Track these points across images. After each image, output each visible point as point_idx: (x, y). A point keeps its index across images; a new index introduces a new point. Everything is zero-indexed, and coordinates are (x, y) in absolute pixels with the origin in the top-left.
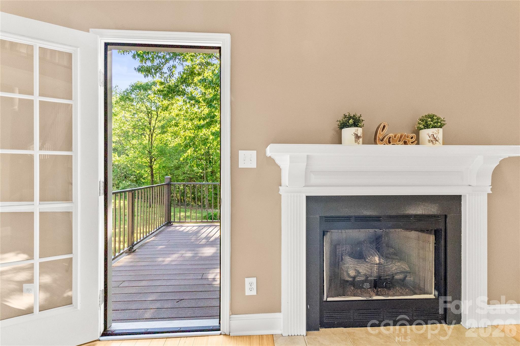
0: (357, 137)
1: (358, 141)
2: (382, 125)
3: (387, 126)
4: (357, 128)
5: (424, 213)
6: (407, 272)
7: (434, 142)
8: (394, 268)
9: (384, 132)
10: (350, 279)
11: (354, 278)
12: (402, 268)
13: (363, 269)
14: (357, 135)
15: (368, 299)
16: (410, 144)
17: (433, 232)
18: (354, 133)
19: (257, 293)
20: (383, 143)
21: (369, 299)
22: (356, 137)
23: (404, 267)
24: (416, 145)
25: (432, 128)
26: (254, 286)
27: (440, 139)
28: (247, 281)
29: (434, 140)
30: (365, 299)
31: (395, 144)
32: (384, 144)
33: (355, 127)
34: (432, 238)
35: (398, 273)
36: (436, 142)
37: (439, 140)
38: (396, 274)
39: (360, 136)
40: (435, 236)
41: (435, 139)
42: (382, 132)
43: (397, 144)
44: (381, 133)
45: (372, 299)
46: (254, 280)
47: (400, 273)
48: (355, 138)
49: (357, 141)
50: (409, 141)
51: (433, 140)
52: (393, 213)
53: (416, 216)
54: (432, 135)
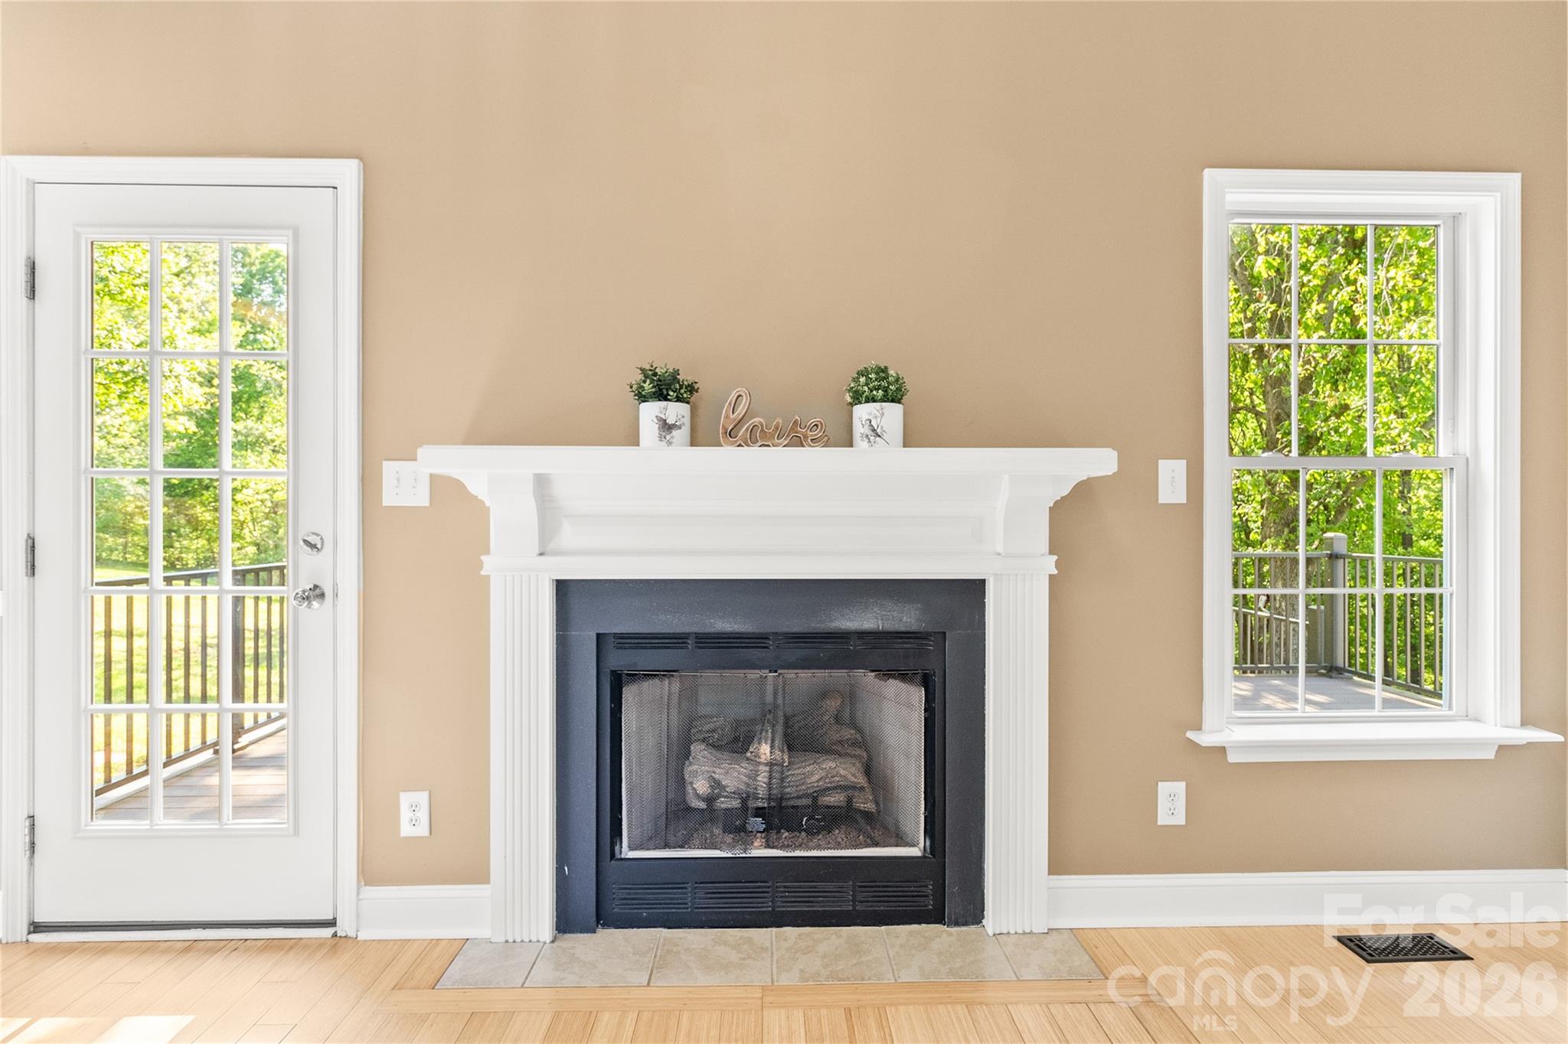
0: (666, 427)
1: (668, 437)
2: (733, 396)
3: (747, 399)
4: (666, 403)
5: (883, 626)
6: (854, 788)
7: (872, 438)
8: (817, 777)
9: (739, 414)
10: (702, 805)
11: (710, 800)
12: (838, 774)
13: (733, 776)
14: (665, 420)
15: (738, 856)
16: (810, 446)
17: (919, 678)
18: (656, 417)
19: (431, 834)
20: (736, 442)
21: (741, 855)
22: (663, 427)
23: (842, 772)
24: (823, 447)
25: (867, 402)
26: (423, 815)
27: (886, 433)
28: (406, 799)
29: (873, 434)
30: (730, 855)
31: (768, 446)
32: (740, 445)
33: (660, 400)
34: (918, 695)
35: (828, 789)
36: (878, 438)
37: (883, 435)
38: (825, 791)
39: (674, 424)
40: (925, 691)
41: (874, 430)
42: (733, 413)
43: (774, 446)
44: (732, 416)
45: (748, 855)
46: (422, 798)
47: (835, 788)
48: (659, 429)
49: (665, 437)
50: (806, 437)
51: (870, 433)
52: (797, 626)
53: (862, 635)
54: (868, 422)
